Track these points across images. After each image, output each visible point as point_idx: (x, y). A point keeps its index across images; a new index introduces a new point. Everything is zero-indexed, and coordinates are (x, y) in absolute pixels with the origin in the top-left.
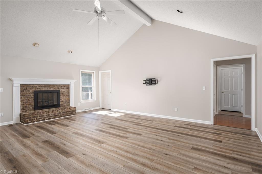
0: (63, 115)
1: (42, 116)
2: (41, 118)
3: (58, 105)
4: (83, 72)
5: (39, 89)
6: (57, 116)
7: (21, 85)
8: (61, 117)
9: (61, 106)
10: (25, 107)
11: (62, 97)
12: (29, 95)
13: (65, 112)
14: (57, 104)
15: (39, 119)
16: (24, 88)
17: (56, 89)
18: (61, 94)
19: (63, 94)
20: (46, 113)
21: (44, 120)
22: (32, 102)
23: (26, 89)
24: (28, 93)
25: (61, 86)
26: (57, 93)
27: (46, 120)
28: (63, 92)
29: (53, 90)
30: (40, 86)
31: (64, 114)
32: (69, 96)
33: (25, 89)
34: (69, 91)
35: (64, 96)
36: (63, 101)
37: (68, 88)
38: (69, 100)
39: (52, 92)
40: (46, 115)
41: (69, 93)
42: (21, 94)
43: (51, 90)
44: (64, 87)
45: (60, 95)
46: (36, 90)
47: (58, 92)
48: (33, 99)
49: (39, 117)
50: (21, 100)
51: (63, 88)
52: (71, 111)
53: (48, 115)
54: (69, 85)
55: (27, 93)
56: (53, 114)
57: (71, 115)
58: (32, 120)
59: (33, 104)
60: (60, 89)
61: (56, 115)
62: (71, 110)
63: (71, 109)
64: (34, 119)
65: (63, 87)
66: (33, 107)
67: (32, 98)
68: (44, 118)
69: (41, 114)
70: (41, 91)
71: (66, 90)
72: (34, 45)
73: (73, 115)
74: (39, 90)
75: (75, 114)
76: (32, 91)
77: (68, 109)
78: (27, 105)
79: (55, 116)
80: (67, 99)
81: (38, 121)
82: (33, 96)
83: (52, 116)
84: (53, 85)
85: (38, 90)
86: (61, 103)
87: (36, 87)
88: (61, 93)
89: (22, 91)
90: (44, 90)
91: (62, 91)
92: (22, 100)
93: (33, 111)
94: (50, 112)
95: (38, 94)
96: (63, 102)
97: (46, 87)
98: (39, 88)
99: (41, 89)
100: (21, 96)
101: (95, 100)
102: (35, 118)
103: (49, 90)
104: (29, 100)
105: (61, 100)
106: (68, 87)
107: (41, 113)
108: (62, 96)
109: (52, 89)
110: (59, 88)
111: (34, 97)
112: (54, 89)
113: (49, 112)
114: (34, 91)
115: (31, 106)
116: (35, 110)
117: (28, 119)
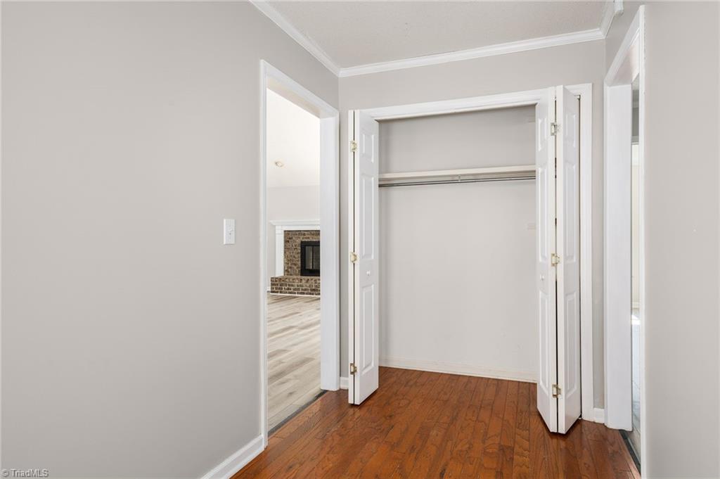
1: (292, 286)
2: (291, 289)
5: (308, 238)
6: (314, 290)
7: (284, 231)
10: (291, 268)
12: (295, 249)
15: (288, 289)
16: (289, 236)
21: (295, 293)
22: (298, 260)
23: (292, 238)
24: (293, 244)
27: (298, 293)
30: (309, 233)
33: (290, 239)
40: (298, 286)
42: (285, 246)
46: (304, 240)
48: (300, 255)
53: (301, 286)
55: (292, 246)
56: (308, 285)
58: (280, 288)
59: (300, 265)
61: (312, 288)
64: (282, 289)
66: (300, 269)
67: (298, 253)
68: (295, 290)
74: (309, 240)
76: (298, 241)
78: (292, 264)
79: (312, 290)
81: (286, 293)
82: (300, 251)
83: (306, 290)
85: (306, 240)
87: (304, 234)
89: (286, 242)
90: (315, 240)
92: (286, 256)
93: (299, 277)
94: (303, 281)
95: (307, 247)
98: (307, 236)
99: (311, 240)
100: (285, 248)
102: (283, 287)
104: (294, 257)
107: (291, 280)
111: (301, 253)
114: (302, 242)
115: (298, 268)
116: (302, 275)
117: (274, 287)
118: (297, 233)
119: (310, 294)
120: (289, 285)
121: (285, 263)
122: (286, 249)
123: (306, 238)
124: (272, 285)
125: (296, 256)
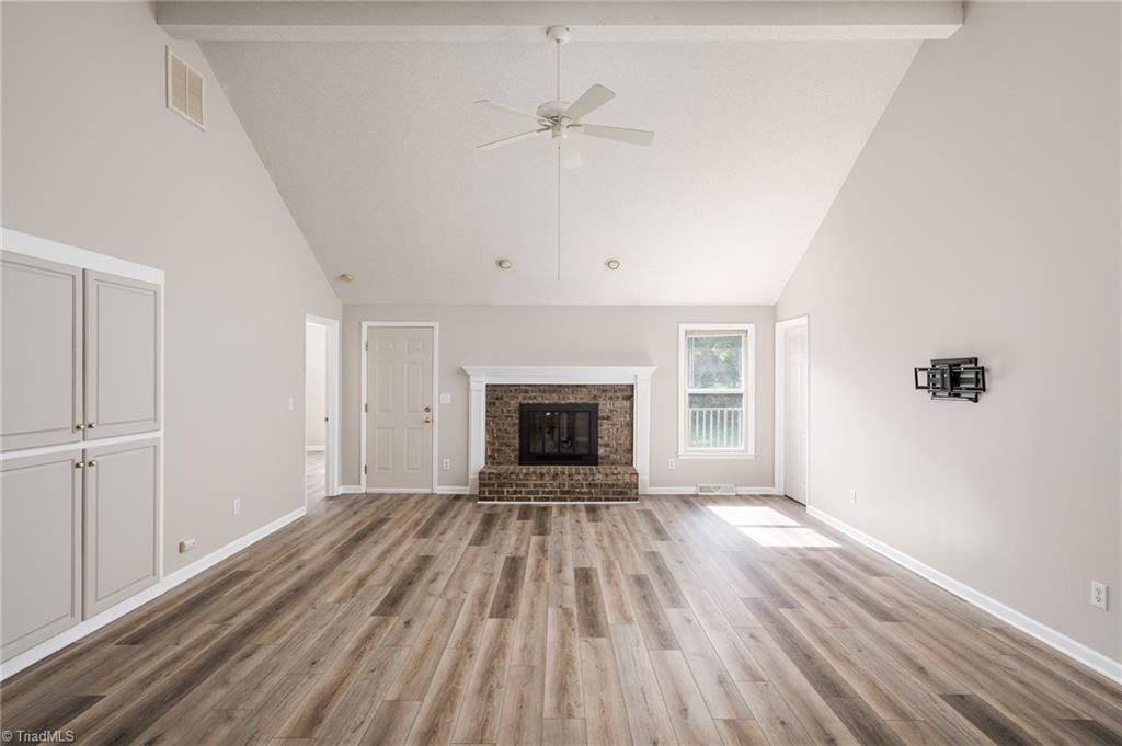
0: (590, 493)
1: (524, 486)
2: (520, 493)
3: (591, 458)
4: (693, 332)
5: (535, 398)
6: (568, 492)
7: (487, 385)
8: (583, 500)
9: (600, 461)
10: (498, 451)
11: (606, 431)
12: (507, 417)
13: (595, 486)
14: (586, 451)
15: (515, 492)
16: (496, 394)
17: (586, 401)
18: (603, 418)
19: (608, 418)
20: (534, 478)
21: (529, 500)
22: (514, 438)
23: (501, 398)
24: (505, 409)
25: (603, 389)
26: (587, 415)
27: (535, 499)
28: (611, 411)
29: (576, 405)
30: (535, 388)
31: (593, 490)
32: (631, 425)
33: (497, 399)
34: (632, 408)
35: (613, 425)
36: (607, 445)
37: (630, 398)
38: (632, 444)
39: (572, 410)
40: (535, 486)
41: (632, 414)
42: (487, 411)
43: (570, 404)
44: (615, 392)
45: (600, 421)
46: (526, 402)
47: (592, 411)
48: (517, 428)
49: (514, 488)
50: (487, 430)
51: (611, 398)
52: (617, 485)
53: (541, 486)
54: (632, 386)
55: (502, 410)
56: (556, 483)
57: (617, 500)
58: (498, 492)
59: (518, 447)
60: (601, 402)
61: (566, 488)
62: (621, 482)
63: (619, 477)
64: (503, 492)
65: (609, 394)
66: (517, 453)
67: (514, 425)
68: (529, 493)
69: (520, 480)
70: (540, 404)
71: (621, 404)
72: (500, 264)
73: (629, 499)
74: (535, 401)
75: (636, 499)
76: (514, 404)
77: (607, 475)
78: (501, 444)
79: (563, 492)
80: (623, 439)
81: (511, 499)
82: (517, 421)
83: (551, 492)
84: (577, 386)
85: (531, 402)
86: (601, 451)
87: (527, 392)
88: (600, 414)
89: (490, 404)
90: (547, 402)
91: (605, 407)
92: (489, 431)
94: (547, 478)
95: (532, 413)
96: (608, 449)
97: (554, 392)
98: (534, 394)
99: (540, 400)
100: (487, 417)
101: (752, 451)
102: (505, 489)
103: (562, 405)
104: (506, 431)
105: (600, 441)
106: (628, 392)
107: (521, 476)
108: (604, 427)
109: (573, 401)
110: (595, 397)
111: (520, 423)
112: (579, 402)
113: (542, 475)
114: (521, 405)
115: (512, 451)
116: (521, 463)
117: (486, 489)
118: (513, 389)
119: (560, 499)
120: (517, 485)
121: (487, 443)
122: (491, 417)
123: (530, 398)
124: (481, 485)
125: (511, 430)
